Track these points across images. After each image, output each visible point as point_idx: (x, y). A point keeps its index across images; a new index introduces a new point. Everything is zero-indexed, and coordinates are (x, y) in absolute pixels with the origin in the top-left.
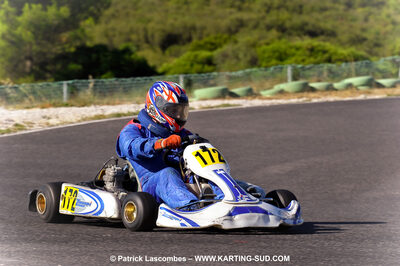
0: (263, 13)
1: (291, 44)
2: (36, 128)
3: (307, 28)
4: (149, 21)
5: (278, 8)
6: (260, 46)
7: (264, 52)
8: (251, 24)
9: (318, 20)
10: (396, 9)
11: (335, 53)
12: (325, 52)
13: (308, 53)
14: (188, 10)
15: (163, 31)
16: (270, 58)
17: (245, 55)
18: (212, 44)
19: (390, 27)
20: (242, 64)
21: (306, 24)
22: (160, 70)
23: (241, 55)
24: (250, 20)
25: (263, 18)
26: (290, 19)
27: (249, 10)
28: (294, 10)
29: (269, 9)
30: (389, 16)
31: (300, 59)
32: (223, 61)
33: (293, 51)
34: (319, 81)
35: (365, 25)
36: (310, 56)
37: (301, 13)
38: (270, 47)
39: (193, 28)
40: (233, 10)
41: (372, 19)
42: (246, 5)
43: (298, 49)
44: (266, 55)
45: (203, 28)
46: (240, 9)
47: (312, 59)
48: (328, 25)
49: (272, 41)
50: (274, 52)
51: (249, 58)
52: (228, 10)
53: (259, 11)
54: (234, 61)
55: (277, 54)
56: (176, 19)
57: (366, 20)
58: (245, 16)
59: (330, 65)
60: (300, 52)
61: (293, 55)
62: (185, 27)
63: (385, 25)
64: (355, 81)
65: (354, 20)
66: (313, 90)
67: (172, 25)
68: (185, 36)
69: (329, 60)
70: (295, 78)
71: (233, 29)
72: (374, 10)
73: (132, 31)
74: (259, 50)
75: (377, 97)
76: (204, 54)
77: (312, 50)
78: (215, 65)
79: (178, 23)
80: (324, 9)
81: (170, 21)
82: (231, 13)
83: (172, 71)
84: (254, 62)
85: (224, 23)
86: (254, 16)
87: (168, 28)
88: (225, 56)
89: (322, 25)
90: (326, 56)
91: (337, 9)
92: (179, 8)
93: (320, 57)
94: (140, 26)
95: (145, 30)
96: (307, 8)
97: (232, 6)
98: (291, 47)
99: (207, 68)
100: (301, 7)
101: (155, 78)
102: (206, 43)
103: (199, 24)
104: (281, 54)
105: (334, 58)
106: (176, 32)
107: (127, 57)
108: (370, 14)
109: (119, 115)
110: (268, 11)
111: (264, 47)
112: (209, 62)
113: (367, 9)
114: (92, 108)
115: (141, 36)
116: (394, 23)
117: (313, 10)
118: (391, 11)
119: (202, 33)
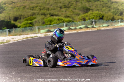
0: (39, 11)
1: (53, 18)
2: (12, 42)
4: (10, 14)
5: (43, 9)
6: (45, 19)
7: (46, 20)
8: (37, 14)
9: (53, 12)
10: (73, 8)
11: (65, 20)
12: (62, 20)
13: (58, 20)
14: (19, 11)
15: (14, 16)
16: (48, 22)
17: (41, 21)
18: (30, 19)
19: (72, 13)
20: (41, 24)
21: (51, 13)
22: (18, 26)
23: (40, 22)
24: (36, 12)
25: (39, 12)
26: (46, 12)
27: (35, 10)
28: (47, 10)
29: (40, 10)
30: (71, 10)
31: (56, 22)
32: (35, 23)
33: (54, 20)
34: (72, 27)
36: (58, 21)
37: (48, 10)
38: (48, 19)
39: (22, 15)
40: (31, 10)
41: (67, 11)
42: (34, 9)
43: (55, 19)
44: (47, 21)
45: (24, 15)
46: (33, 10)
47: (59, 22)
48: (56, 13)
49: (48, 17)
50: (49, 20)
51: (42, 22)
52: (30, 10)
53: (38, 10)
54: (38, 23)
55: (49, 21)
56: (17, 13)
57: (66, 12)
58: (35, 12)
60: (55, 20)
61: (54, 21)
62: (19, 15)
63: (71, 13)
64: (82, 26)
65: (63, 12)
67: (16, 15)
68: (19, 17)
69: (63, 22)
71: (32, 15)
72: (67, 9)
73: (6, 17)
74: (45, 20)
76: (29, 22)
77: (59, 19)
78: (33, 24)
79: (17, 14)
80: (54, 9)
81: (15, 14)
82: (31, 11)
83: (22, 26)
84: (44, 23)
85: (29, 14)
86: (37, 12)
87: (15, 15)
88: (36, 22)
89: (55, 13)
90: (62, 21)
91: (58, 9)
92: (17, 10)
93: (61, 21)
94: (8, 15)
95: (9, 16)
96: (50, 9)
97: (31, 9)
98: (53, 19)
99: (31, 25)
100: (48, 9)
101: (18, 29)
102: (28, 19)
103: (23, 14)
104: (51, 21)
105: (64, 21)
106: (18, 16)
107: (9, 23)
108: (67, 10)
111: (46, 19)
112: (31, 23)
113: (65, 9)
115: (8, 18)
116: (73, 12)
117: (52, 9)
118: (72, 9)
119: (24, 16)
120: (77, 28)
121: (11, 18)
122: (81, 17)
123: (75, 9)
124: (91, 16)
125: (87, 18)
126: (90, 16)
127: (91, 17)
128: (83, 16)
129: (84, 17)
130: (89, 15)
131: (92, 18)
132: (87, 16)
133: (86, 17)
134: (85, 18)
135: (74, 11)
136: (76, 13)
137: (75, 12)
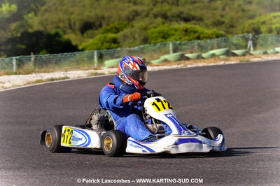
0: (151, 6)
1: (172, 27)
3: (182, 16)
4: (72, 13)
5: (162, 2)
6: (150, 29)
7: (153, 33)
8: (144, 14)
9: (190, 10)
10: (244, 1)
11: (203, 33)
12: (195, 32)
13: (183, 33)
14: (99, 5)
15: (82, 20)
16: (156, 38)
17: (140, 36)
18: (116, 28)
19: (240, 14)
20: (137, 42)
21: (182, 13)
22: (80, 48)
23: (137, 36)
24: (143, 11)
25: (152, 9)
26: (170, 10)
27: (142, 4)
28: (173, 4)
29: (155, 3)
30: (239, 6)
31: (178, 37)
32: (124, 40)
33: (173, 32)
34: (192, 53)
35: (223, 13)
36: (185, 35)
37: (178, 5)
38: (157, 30)
39: (103, 18)
40: (130, 4)
41: (227, 9)
42: (139, 1)
43: (176, 30)
44: (154, 35)
45: (110, 17)
46: (135, 4)
47: (187, 37)
48: (197, 13)
49: (158, 25)
50: (160, 33)
51: (142, 37)
52: (127, 4)
53: (149, 5)
54: (132, 40)
55: (162, 35)
56: (90, 12)
57: (224, 9)
58: (139, 8)
59: (199, 41)
60: (178, 33)
61: (173, 35)
62: (97, 17)
63: (237, 12)
64: (217, 52)
65: (215, 9)
66: (188, 59)
67: (88, 16)
68: (97, 24)
69: (198, 38)
70: (175, 51)
71: (131, 17)
72: (228, 1)
73: (60, 21)
74: (149, 32)
75: (233, 63)
76: (111, 35)
77: (186, 31)
78: (119, 43)
79: (92, 15)
80: (194, 2)
81: (87, 13)
82: (129, 7)
83: (89, 48)
84: (146, 41)
85: (125, 14)
86: (145, 8)
87: (85, 18)
88: (125, 37)
89: (193, 13)
90: (197, 34)
92: (92, 4)
93: (192, 36)
94: (66, 17)
95: (69, 20)
97: (130, 2)
98: (171, 30)
99: (113, 45)
100: (178, 1)
101: (77, 54)
102: (112, 28)
103: (106, 14)
104: (165, 34)
105: (202, 36)
106: (94, 20)
107: (57, 38)
108: (226, 4)
109: (53, 80)
110: (154, 5)
111: (153, 30)
112: (115, 41)
113: (223, 1)
114: (34, 75)
115: (67, 25)
116: (243, 11)
117: (186, 3)
118: (241, 2)
119: (109, 21)
120: (204, 55)
121: (75, 25)
122: (249, 25)
123: (250, 3)
124: (275, 24)
125: (264, 29)
126: (272, 24)
127: (274, 27)
128: (253, 24)
129: (255, 26)
130: (270, 19)
131: (276, 28)
132: (264, 23)
133: (260, 26)
134: (259, 28)
135: (247, 7)
136: (251, 13)
137: (249, 11)
